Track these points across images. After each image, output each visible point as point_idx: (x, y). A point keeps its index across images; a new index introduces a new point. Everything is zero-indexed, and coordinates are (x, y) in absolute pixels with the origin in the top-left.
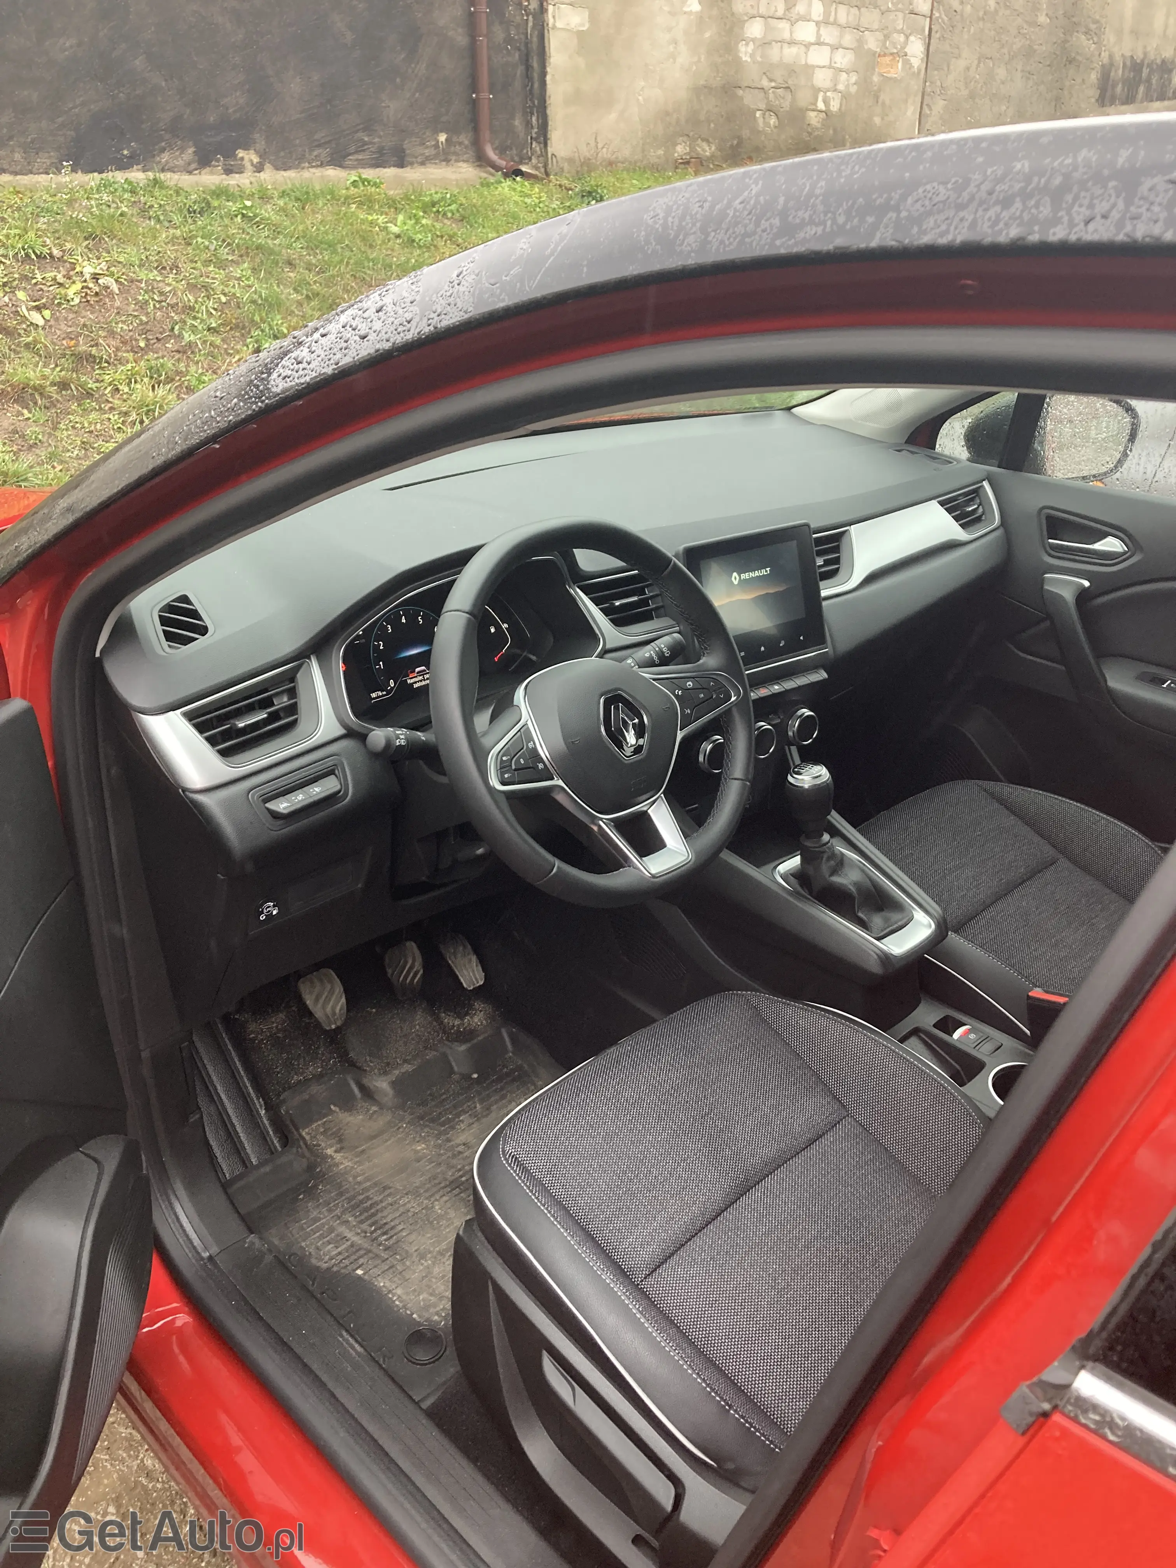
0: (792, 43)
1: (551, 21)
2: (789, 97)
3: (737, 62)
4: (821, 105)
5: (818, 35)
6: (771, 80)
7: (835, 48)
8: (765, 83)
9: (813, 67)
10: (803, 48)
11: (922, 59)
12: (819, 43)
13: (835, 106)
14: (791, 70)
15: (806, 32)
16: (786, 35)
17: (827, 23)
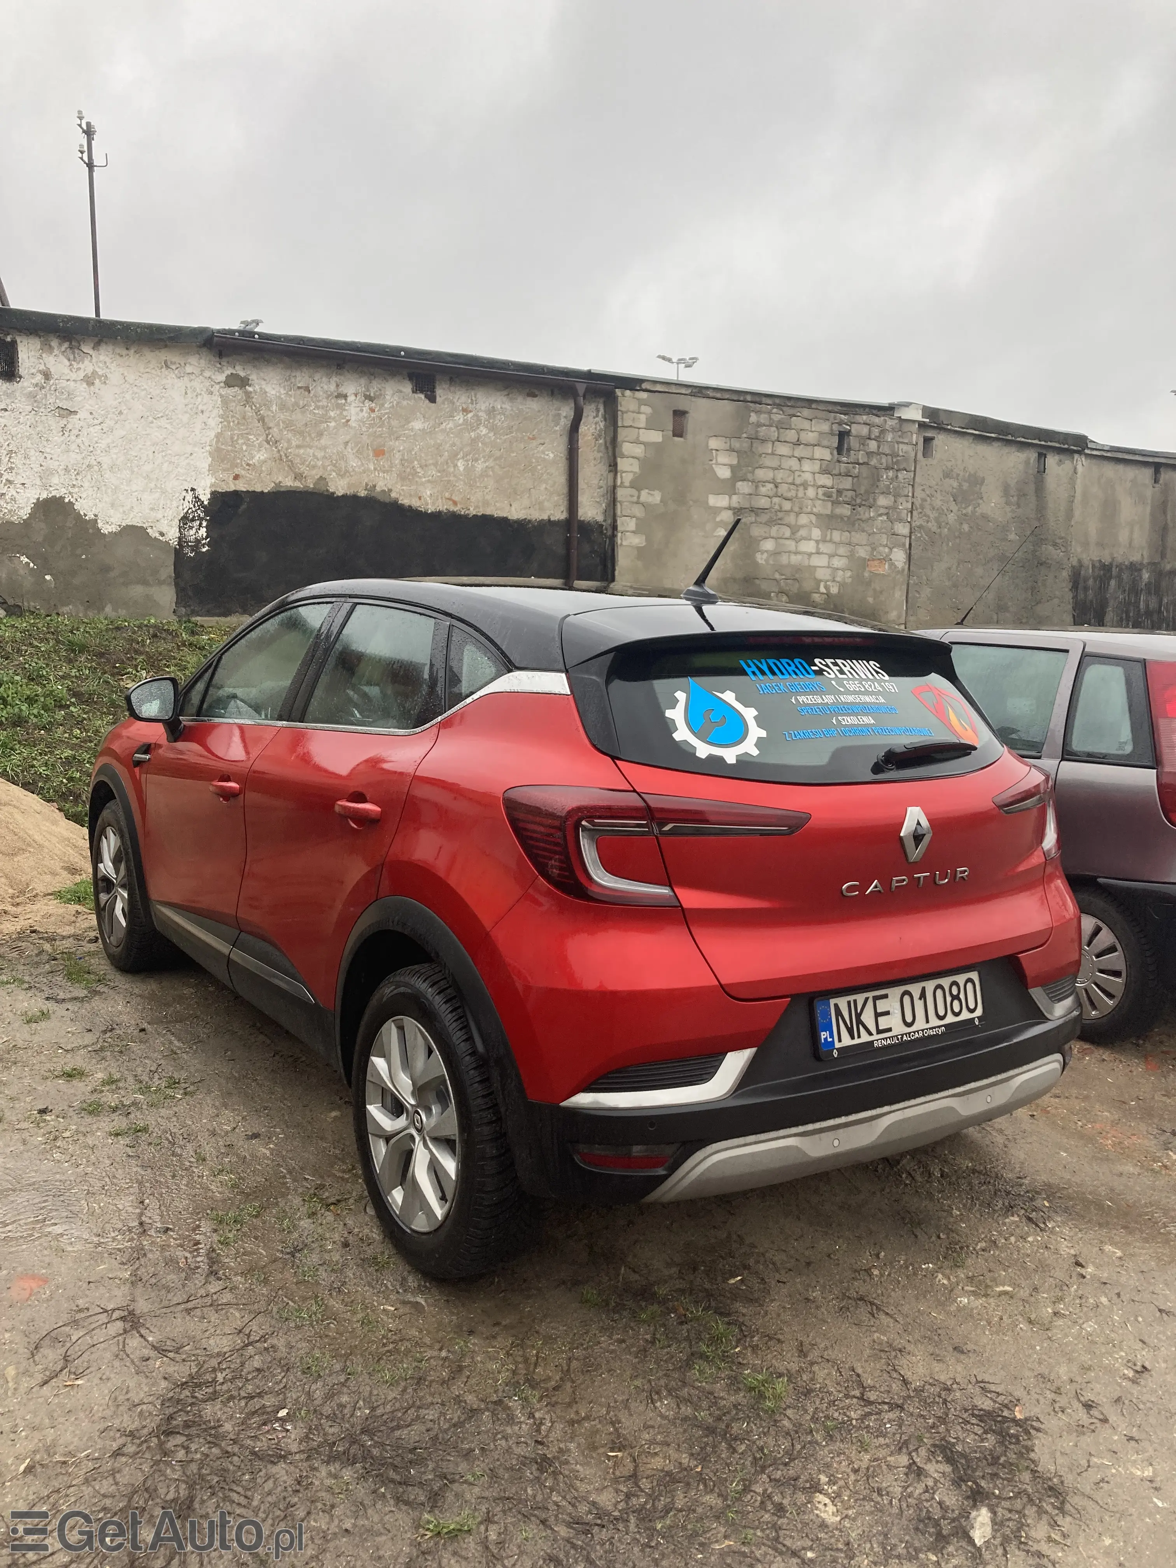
0: (796, 553)
1: (619, 542)
2: (797, 585)
3: (756, 564)
4: (822, 589)
5: (818, 548)
6: (782, 575)
7: (831, 556)
8: (777, 576)
9: (815, 567)
10: (806, 556)
11: (905, 563)
12: (818, 553)
13: (834, 590)
14: (798, 569)
15: (808, 547)
16: (793, 548)
17: (824, 541)
